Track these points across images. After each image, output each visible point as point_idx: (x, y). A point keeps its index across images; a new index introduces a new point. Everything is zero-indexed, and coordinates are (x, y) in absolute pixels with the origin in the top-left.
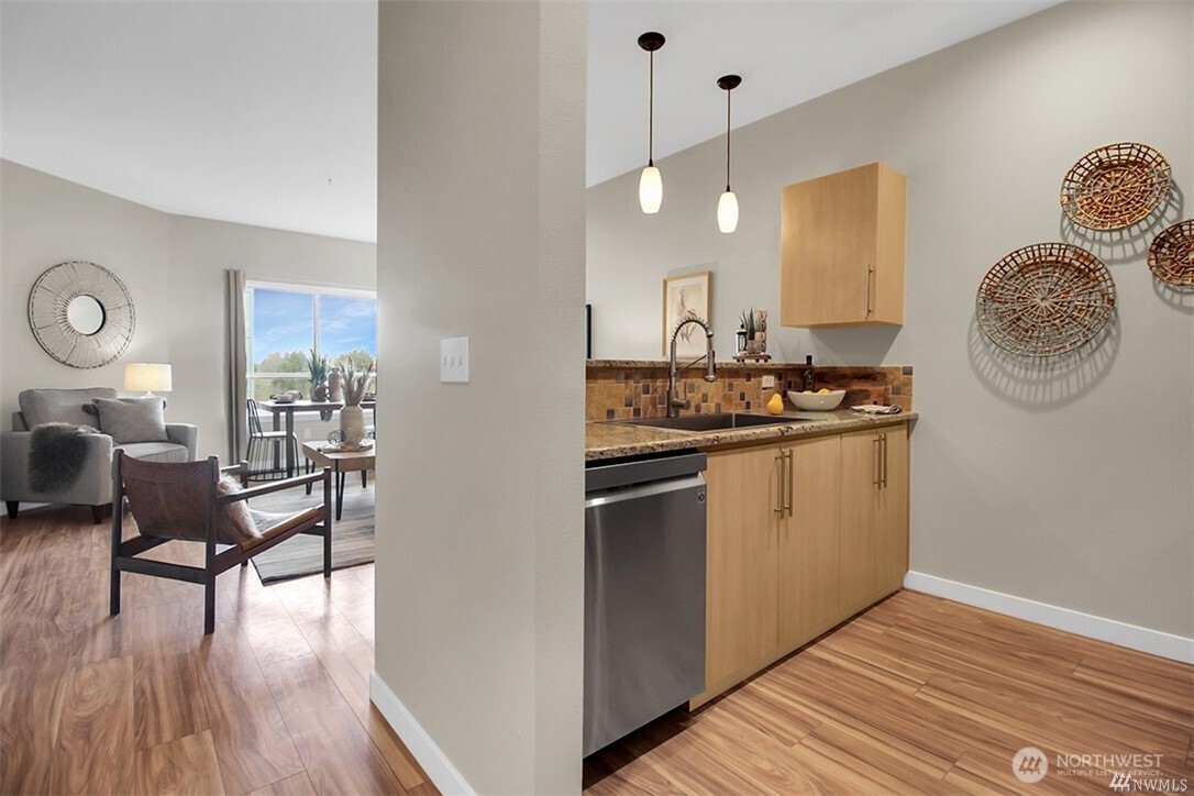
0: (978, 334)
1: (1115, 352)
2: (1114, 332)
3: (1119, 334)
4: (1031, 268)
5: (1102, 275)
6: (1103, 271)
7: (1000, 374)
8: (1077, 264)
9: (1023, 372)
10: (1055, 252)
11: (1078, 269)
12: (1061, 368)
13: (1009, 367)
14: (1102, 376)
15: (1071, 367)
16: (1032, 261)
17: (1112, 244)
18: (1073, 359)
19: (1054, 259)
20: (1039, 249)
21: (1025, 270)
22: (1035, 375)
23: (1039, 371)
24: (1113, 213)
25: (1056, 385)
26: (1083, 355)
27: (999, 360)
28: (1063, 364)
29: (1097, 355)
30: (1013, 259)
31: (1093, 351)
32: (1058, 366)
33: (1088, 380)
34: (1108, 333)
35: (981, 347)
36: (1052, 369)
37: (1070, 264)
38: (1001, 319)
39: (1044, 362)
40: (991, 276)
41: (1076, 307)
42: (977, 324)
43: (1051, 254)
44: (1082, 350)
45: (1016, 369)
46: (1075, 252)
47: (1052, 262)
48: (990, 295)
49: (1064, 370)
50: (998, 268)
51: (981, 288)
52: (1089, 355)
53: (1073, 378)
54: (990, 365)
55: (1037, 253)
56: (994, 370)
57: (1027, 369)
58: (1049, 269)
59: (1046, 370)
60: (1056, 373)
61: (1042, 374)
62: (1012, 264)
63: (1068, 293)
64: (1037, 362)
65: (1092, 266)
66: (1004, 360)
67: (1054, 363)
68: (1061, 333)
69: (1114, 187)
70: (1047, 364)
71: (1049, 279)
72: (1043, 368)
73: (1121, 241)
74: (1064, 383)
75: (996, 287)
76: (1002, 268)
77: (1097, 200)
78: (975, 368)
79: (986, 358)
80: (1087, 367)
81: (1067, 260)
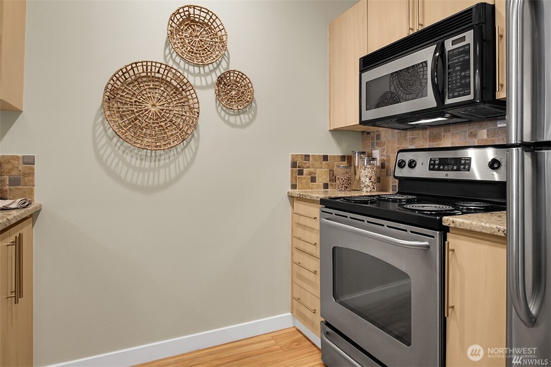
0: (102, 128)
1: (197, 149)
2: (196, 135)
3: (199, 136)
4: (144, 79)
5: (191, 94)
6: (192, 92)
7: (121, 164)
8: (175, 84)
9: (139, 161)
10: (162, 71)
11: (176, 87)
12: (165, 159)
13: (128, 158)
14: (190, 164)
15: (172, 158)
16: (145, 74)
17: (194, 75)
18: (172, 152)
19: (160, 76)
20: (152, 66)
21: (140, 80)
22: (147, 164)
23: (151, 161)
24: (196, 54)
25: (162, 171)
26: (179, 150)
27: (120, 152)
28: (167, 156)
29: (187, 150)
30: (132, 68)
31: (185, 148)
32: (162, 157)
33: (182, 168)
34: (193, 136)
35: (104, 140)
36: (159, 160)
37: (170, 83)
38: (121, 117)
39: (153, 154)
40: (115, 79)
41: (174, 115)
42: (100, 119)
43: (158, 72)
44: (178, 146)
45: (134, 160)
46: (175, 74)
47: (159, 78)
48: (112, 95)
49: (167, 161)
50: (120, 73)
51: (107, 87)
52: (182, 150)
53: (172, 166)
54: (113, 155)
55: (149, 68)
56: (116, 160)
57: (142, 160)
58: (157, 83)
59: (155, 161)
60: (162, 162)
61: (153, 163)
62: (131, 72)
63: (169, 103)
64: (149, 154)
65: (184, 87)
66: (124, 152)
67: (160, 155)
68: (165, 133)
69: (196, 36)
70: (156, 156)
71: (157, 91)
72: (153, 159)
73: (199, 74)
74: (167, 170)
75: (118, 89)
76: (123, 74)
77: (187, 41)
78: (99, 157)
79: (109, 150)
80: (181, 158)
81: (169, 79)
